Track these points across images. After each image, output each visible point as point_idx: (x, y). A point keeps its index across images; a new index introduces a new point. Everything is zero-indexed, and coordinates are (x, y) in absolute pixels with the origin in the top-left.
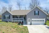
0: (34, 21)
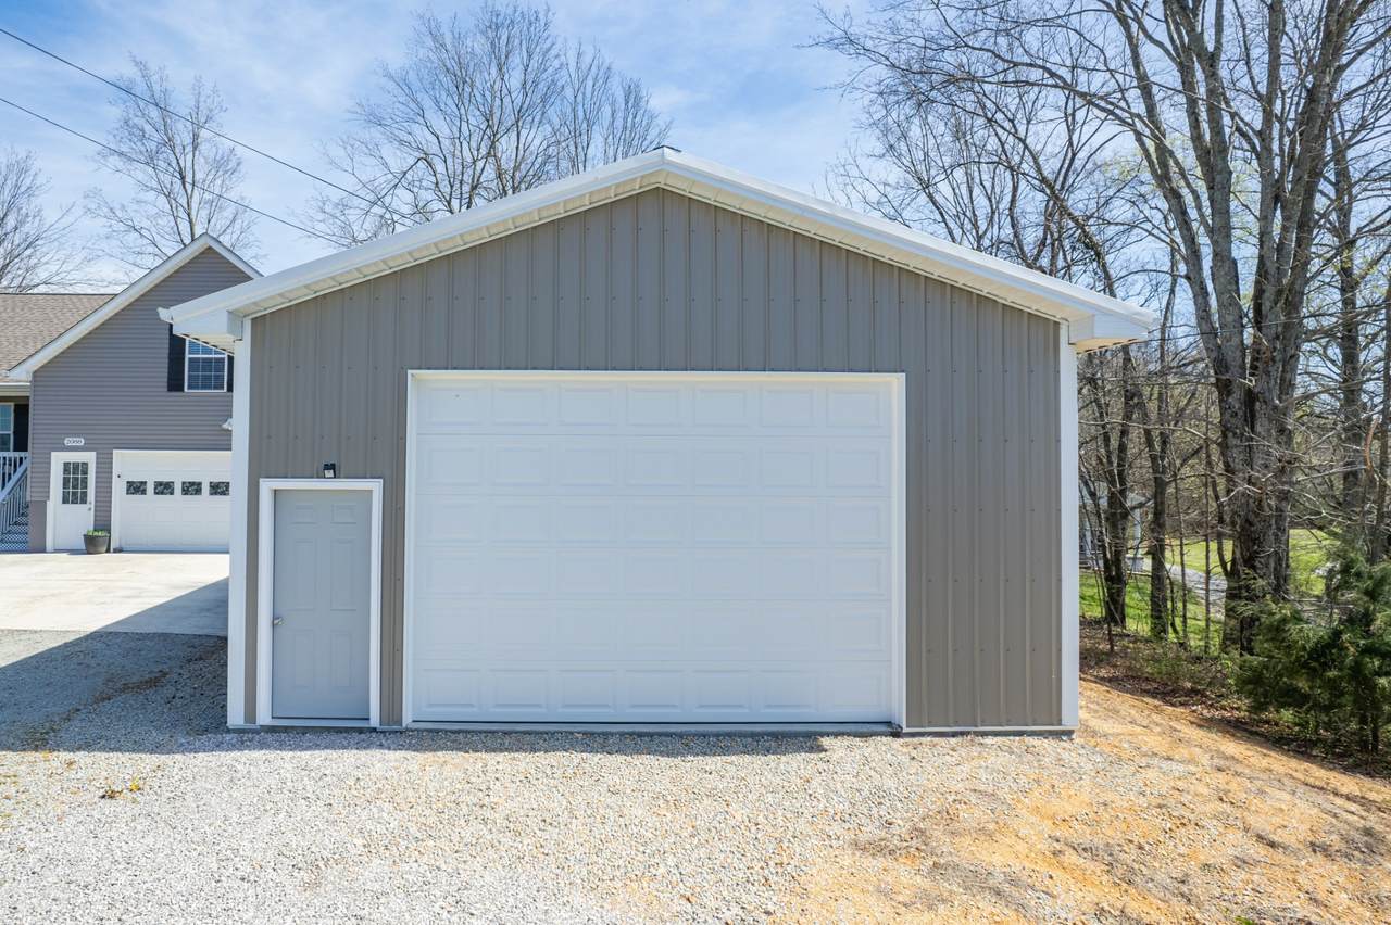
0: (165, 488)
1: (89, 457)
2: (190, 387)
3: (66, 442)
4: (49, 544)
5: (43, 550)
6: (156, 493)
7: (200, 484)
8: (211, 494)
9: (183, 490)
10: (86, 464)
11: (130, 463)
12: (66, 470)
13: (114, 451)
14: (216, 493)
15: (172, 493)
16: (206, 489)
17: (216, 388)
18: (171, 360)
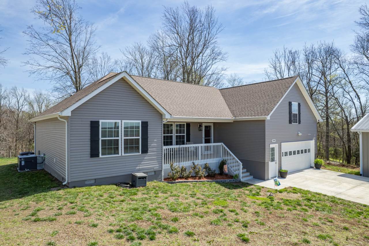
0: (286, 154)
1: (276, 146)
2: (293, 122)
3: (272, 141)
4: (270, 176)
5: (268, 179)
10: (274, 148)
13: (282, 143)
17: (296, 123)
18: (290, 114)
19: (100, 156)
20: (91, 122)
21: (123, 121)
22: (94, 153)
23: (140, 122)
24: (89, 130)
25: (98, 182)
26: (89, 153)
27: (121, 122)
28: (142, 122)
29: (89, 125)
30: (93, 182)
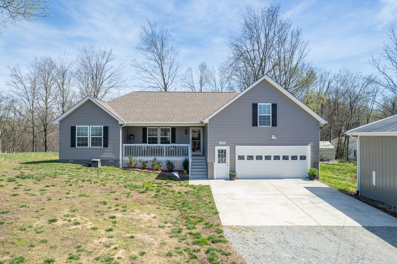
0: (250, 158)
1: (227, 148)
2: (259, 125)
3: (220, 143)
4: (215, 177)
5: (213, 179)
6: (248, 159)
7: (262, 156)
8: (265, 160)
9: (256, 158)
10: (225, 150)
11: (241, 150)
12: (219, 152)
13: (236, 146)
14: (267, 159)
15: (253, 159)
16: (264, 158)
17: (268, 125)
18: (253, 116)
19: (76, 147)
20: (71, 127)
21: (91, 126)
22: (73, 145)
23: (102, 126)
24: (70, 132)
25: (75, 162)
26: (70, 145)
27: (90, 127)
28: (104, 127)
29: (70, 129)
30: (73, 161)
